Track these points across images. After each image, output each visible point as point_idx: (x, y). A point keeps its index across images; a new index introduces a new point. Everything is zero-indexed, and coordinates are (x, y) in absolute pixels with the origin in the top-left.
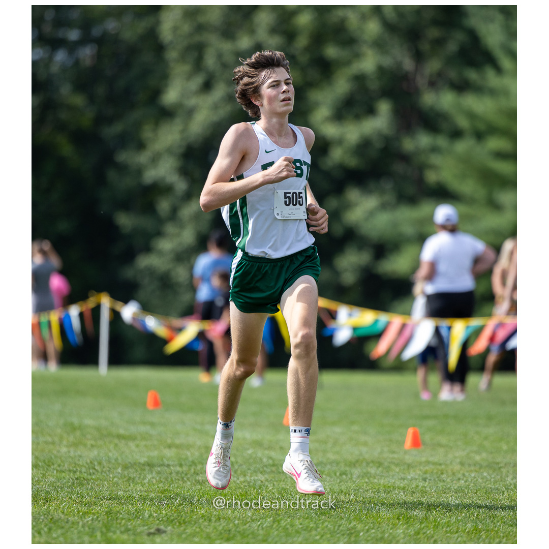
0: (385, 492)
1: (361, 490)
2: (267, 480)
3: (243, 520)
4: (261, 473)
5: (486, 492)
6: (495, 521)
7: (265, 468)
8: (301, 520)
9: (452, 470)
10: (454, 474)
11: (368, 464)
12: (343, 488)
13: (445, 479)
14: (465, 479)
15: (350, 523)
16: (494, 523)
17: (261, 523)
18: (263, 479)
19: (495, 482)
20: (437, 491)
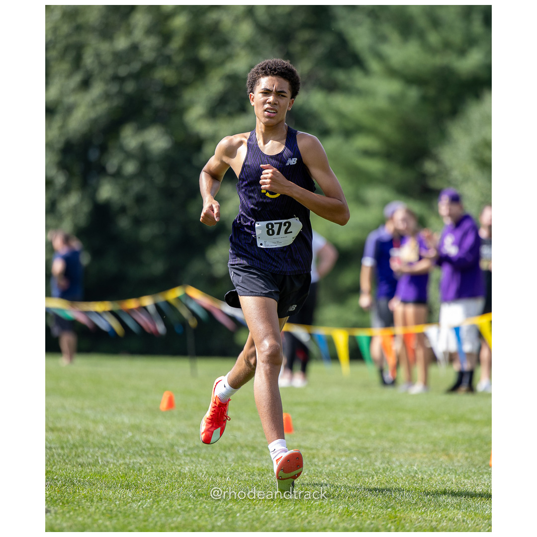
0: (259, 475)
1: (236, 473)
2: (146, 463)
3: (124, 502)
4: (140, 455)
5: (357, 475)
6: (366, 504)
7: (144, 452)
8: (180, 501)
9: (323, 454)
10: (325, 458)
11: (242, 448)
12: (219, 470)
13: (316, 463)
14: (336, 463)
15: (227, 504)
16: (365, 506)
17: (142, 504)
18: (142, 462)
19: (365, 466)
20: (309, 474)
